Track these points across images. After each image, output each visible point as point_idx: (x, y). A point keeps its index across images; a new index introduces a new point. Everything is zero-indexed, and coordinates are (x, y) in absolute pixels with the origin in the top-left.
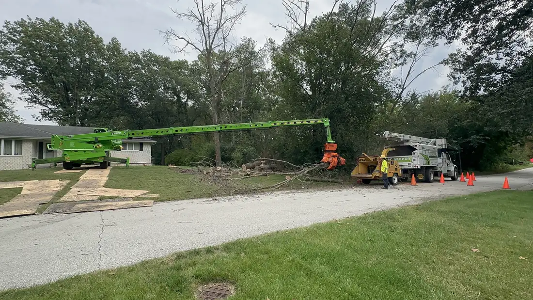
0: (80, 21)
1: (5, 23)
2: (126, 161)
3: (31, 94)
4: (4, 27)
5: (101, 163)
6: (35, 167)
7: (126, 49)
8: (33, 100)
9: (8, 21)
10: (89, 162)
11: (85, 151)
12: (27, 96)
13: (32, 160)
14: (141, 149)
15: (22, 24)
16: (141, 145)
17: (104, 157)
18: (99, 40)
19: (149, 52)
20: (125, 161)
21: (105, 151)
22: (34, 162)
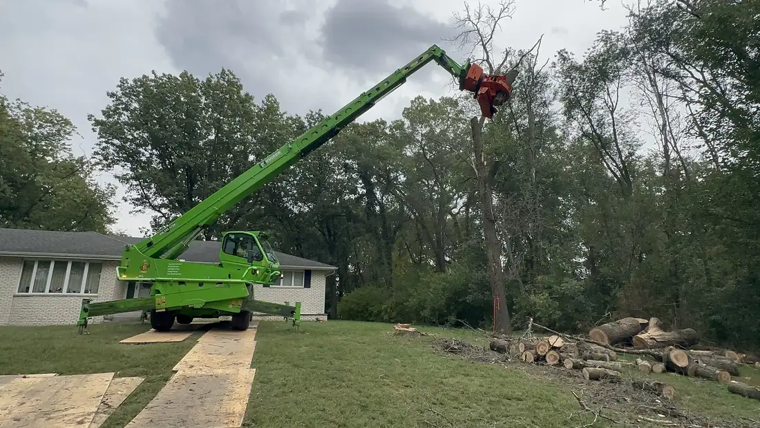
0: (223, 70)
1: (120, 81)
2: (293, 312)
3: (141, 192)
4: (118, 86)
5: (234, 315)
6: (85, 325)
7: (285, 113)
8: (143, 201)
9: (125, 78)
10: (207, 312)
11: (201, 284)
12: (135, 195)
13: (83, 303)
14: (307, 285)
15: (143, 82)
16: (308, 274)
17: (243, 298)
18: (248, 98)
19: (319, 115)
20: (288, 311)
21: (248, 285)
22: (85, 310)
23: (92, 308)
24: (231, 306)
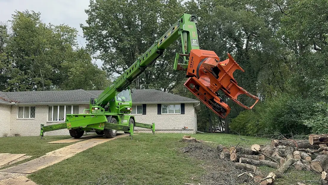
11: (85, 116)
14: (183, 112)
16: (183, 106)
17: (105, 123)
22: (42, 129)
23: (44, 128)
24: (99, 127)
